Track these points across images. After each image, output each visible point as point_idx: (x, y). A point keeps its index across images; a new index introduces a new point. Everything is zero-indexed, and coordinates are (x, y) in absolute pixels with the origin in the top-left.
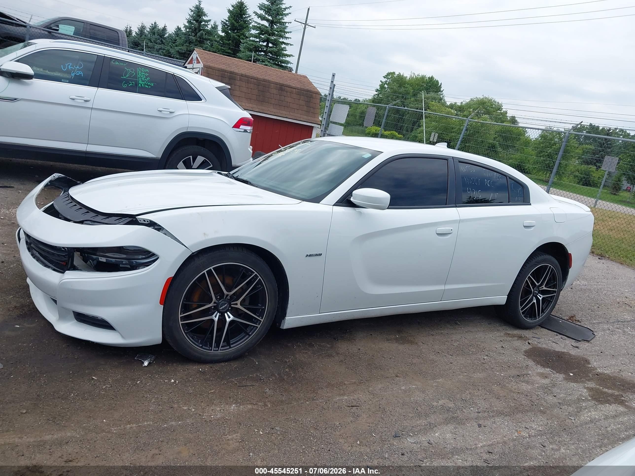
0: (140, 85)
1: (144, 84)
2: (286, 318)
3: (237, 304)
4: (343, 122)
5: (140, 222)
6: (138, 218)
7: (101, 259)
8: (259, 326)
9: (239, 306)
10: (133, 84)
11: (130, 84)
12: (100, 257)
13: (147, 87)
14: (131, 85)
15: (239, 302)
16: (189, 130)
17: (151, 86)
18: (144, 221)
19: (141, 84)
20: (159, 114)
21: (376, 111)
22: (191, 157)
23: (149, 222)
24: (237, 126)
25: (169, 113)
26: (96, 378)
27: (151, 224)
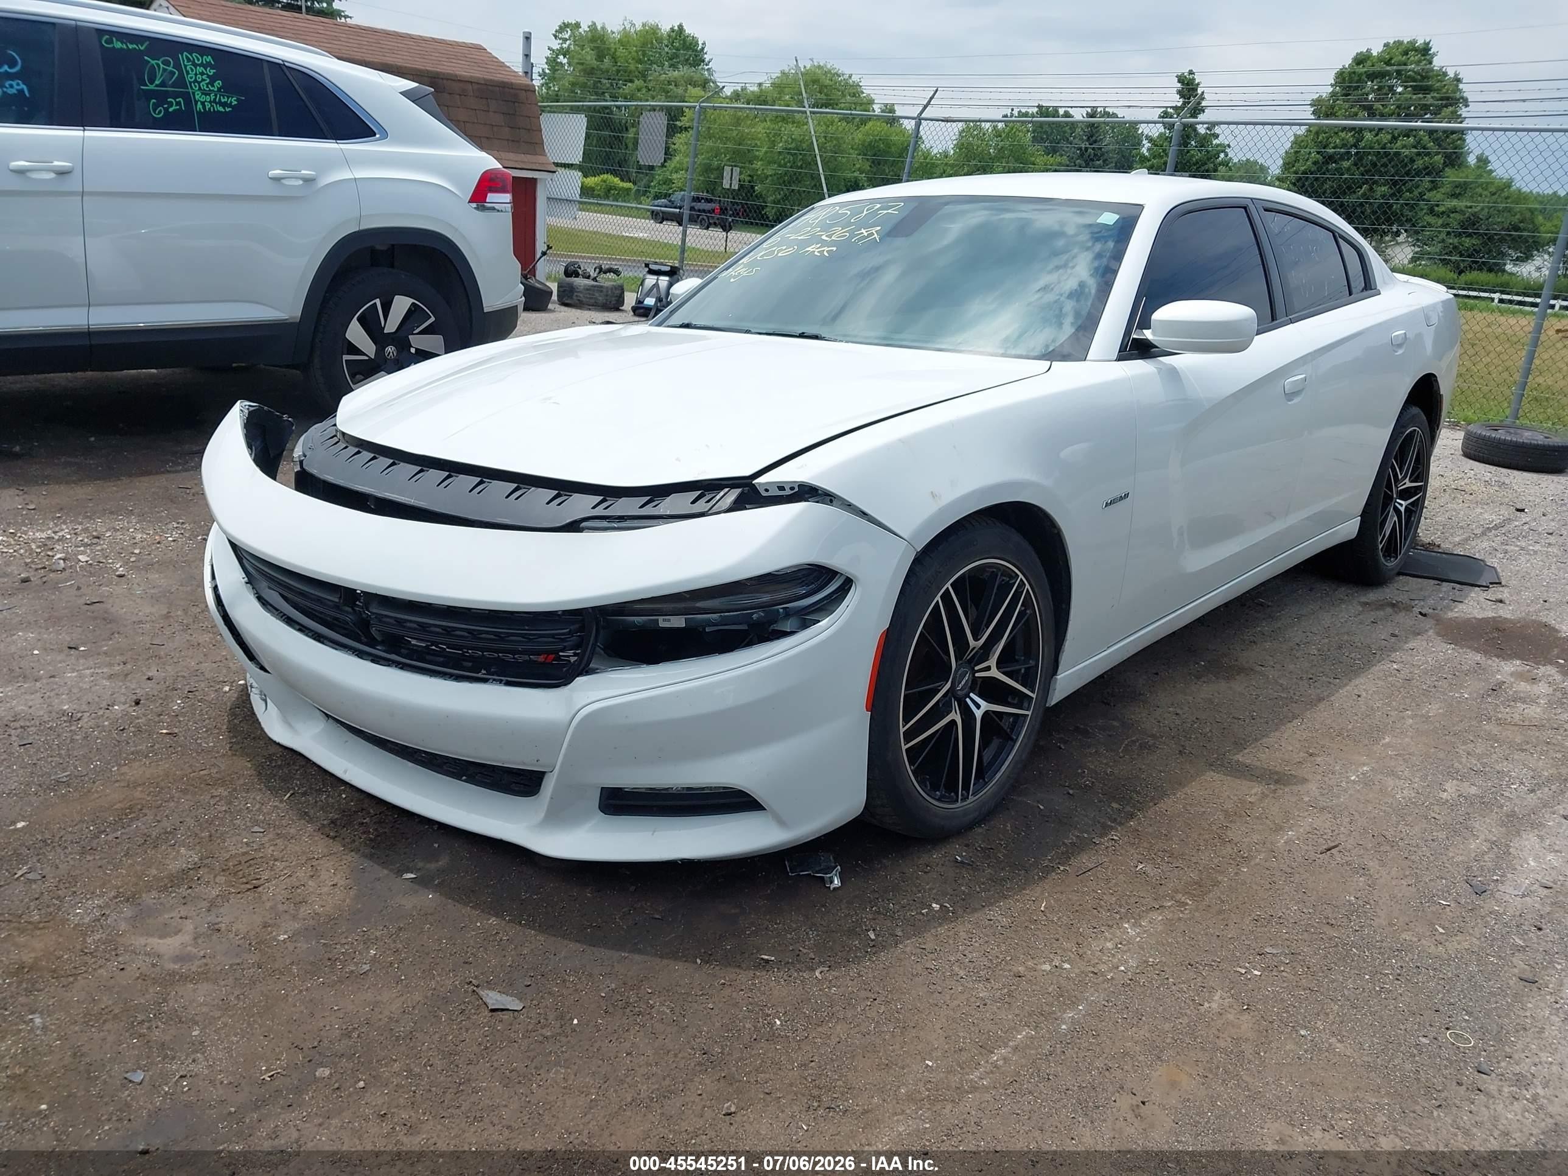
0: (199, 106)
1: (210, 102)
2: (1058, 677)
3: (988, 668)
4: (577, 158)
5: (764, 494)
6: (759, 484)
7: (669, 620)
8: (1029, 713)
9: (994, 673)
10: (178, 104)
11: (171, 104)
12: (660, 618)
13: (221, 109)
14: (174, 108)
15: (992, 662)
16: (366, 225)
17: (230, 105)
18: (782, 488)
19: (203, 103)
20: (272, 190)
21: (666, 122)
22: (378, 301)
23: (797, 489)
24: (479, 197)
25: (301, 182)
26: (773, 958)
27: (805, 492)
